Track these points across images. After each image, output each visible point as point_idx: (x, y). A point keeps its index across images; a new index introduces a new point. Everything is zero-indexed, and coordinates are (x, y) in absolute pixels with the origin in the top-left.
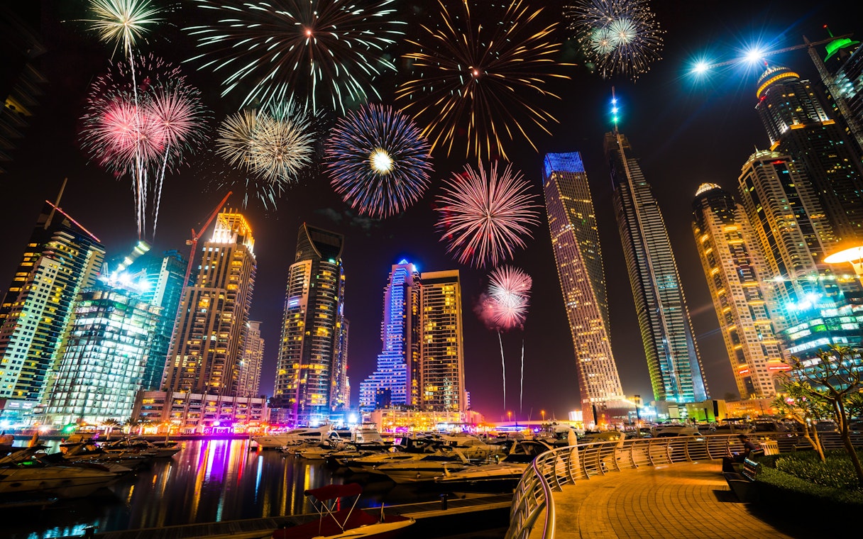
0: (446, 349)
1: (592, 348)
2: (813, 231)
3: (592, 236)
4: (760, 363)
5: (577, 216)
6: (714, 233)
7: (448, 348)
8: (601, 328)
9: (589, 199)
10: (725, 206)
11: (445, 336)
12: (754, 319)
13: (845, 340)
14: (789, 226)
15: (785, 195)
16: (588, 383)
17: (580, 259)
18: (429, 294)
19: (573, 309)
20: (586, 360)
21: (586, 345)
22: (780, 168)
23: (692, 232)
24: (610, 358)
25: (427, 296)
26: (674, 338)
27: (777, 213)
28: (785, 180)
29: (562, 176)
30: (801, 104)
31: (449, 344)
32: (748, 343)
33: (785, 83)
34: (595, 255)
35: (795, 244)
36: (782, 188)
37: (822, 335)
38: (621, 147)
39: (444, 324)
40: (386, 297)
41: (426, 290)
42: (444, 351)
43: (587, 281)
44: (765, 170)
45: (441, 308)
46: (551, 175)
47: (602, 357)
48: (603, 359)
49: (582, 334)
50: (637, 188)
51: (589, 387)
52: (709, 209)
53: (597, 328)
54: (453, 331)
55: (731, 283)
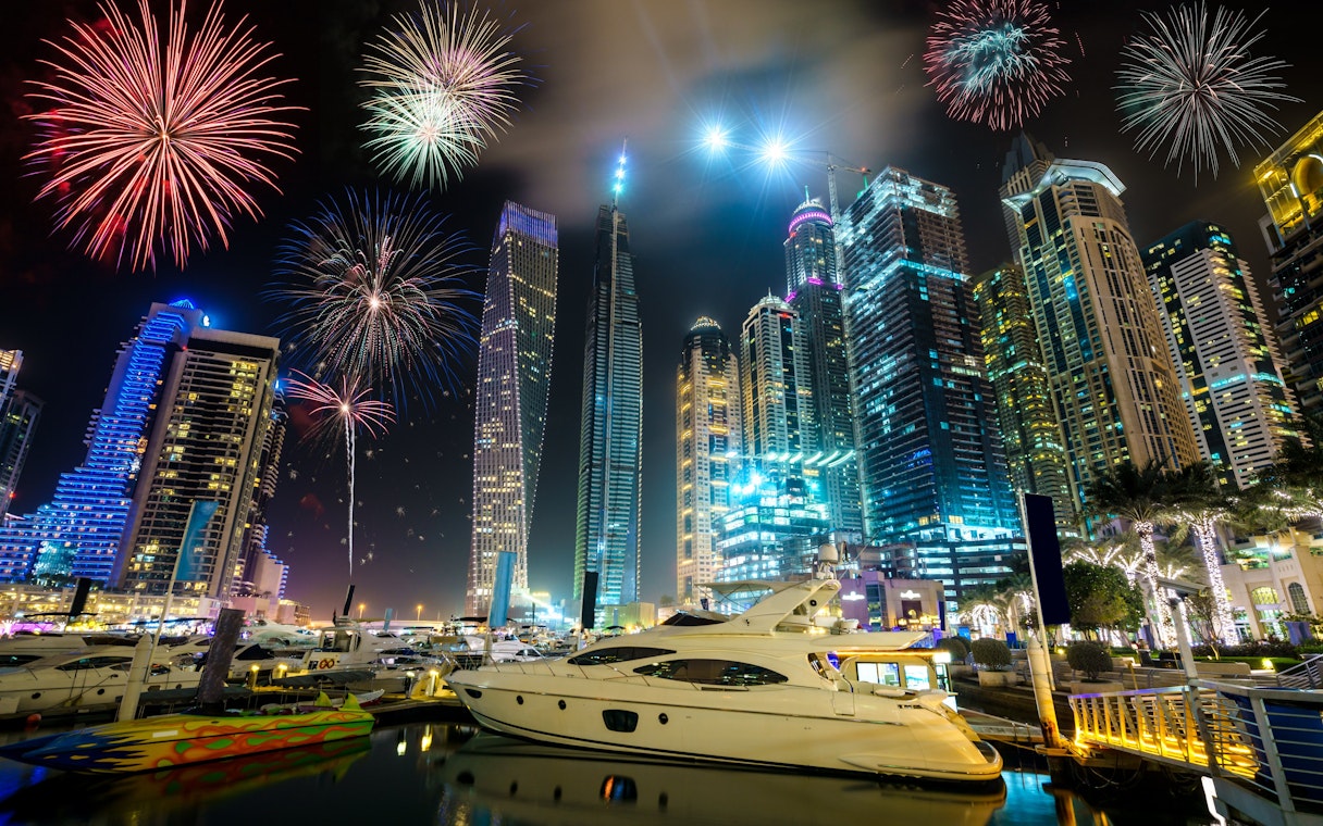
0: (208, 477)
1: (499, 514)
2: (795, 409)
3: (542, 347)
4: (705, 560)
5: (528, 311)
6: (696, 384)
7: (215, 476)
8: (519, 485)
9: (553, 292)
10: (716, 352)
11: (213, 452)
12: (712, 503)
13: (773, 536)
14: (775, 396)
15: (781, 357)
16: (480, 565)
17: (513, 376)
18: (199, 367)
19: (484, 450)
20: (485, 530)
21: (490, 507)
22: (785, 322)
23: (675, 377)
24: (520, 531)
25: (193, 370)
26: (614, 515)
27: (769, 377)
28: (786, 339)
29: (520, 243)
30: (825, 255)
31: (217, 469)
32: (699, 533)
33: (817, 225)
34: (541, 376)
35: (776, 419)
36: (780, 348)
37: (753, 527)
38: (615, 231)
39: (218, 430)
40: (119, 362)
41: (194, 360)
42: (201, 481)
43: (515, 411)
44: (770, 320)
45: (221, 399)
46: (505, 236)
47: (510, 529)
48: (510, 531)
49: (489, 490)
50: (622, 296)
51: (480, 572)
52: (699, 351)
53: (513, 484)
54: (235, 446)
55: (699, 454)
